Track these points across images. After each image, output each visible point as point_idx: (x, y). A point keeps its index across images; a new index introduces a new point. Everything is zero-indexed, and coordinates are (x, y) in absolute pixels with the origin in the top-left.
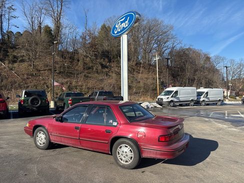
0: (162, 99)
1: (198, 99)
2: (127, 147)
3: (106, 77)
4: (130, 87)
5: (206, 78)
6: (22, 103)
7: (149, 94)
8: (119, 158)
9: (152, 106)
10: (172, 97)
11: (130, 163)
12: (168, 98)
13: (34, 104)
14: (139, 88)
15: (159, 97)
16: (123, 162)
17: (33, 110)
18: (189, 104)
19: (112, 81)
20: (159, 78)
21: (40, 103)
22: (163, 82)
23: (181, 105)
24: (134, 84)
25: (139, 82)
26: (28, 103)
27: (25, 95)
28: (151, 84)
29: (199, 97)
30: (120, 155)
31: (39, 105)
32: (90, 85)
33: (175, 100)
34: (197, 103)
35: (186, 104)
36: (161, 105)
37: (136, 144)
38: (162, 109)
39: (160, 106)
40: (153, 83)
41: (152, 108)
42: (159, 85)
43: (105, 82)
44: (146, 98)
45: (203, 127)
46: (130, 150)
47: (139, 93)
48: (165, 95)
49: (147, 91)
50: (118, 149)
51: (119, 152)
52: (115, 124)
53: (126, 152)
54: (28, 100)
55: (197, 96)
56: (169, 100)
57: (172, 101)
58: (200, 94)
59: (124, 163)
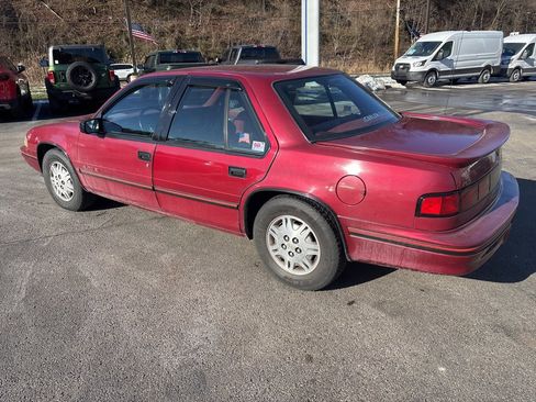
0: (407, 66)
1: (502, 63)
2: (299, 224)
3: (265, 14)
4: (324, 39)
5: (526, 8)
6: (52, 81)
7: (372, 54)
8: (273, 254)
9: (380, 85)
10: (434, 59)
11: (307, 272)
12: (424, 62)
13: (81, 83)
14: (348, 40)
15: (398, 61)
16: (285, 267)
17: (82, 97)
18: (478, 77)
19: (280, 22)
20: (401, 11)
21: (94, 80)
22: (410, 22)
23: (455, 82)
24: (337, 30)
25: (349, 24)
26: (64, 81)
27: (54, 59)
28: (380, 29)
29: (508, 58)
30: (278, 246)
31: (92, 85)
32: (227, 35)
33: (442, 67)
34: (500, 74)
35: (470, 78)
36: (403, 83)
37: (330, 219)
38: (404, 93)
39: (399, 86)
40: (384, 27)
41: (378, 89)
42: (400, 30)
43: (264, 26)
44: (364, 67)
45: (526, 144)
46: (311, 234)
47: (348, 53)
48: (414, 55)
49: (368, 47)
50: (272, 226)
51: (273, 239)
52: (259, 147)
53: (295, 240)
54: (64, 74)
55: (503, 55)
56: (427, 68)
57: (433, 71)
58: (509, 50)
59: (291, 271)
